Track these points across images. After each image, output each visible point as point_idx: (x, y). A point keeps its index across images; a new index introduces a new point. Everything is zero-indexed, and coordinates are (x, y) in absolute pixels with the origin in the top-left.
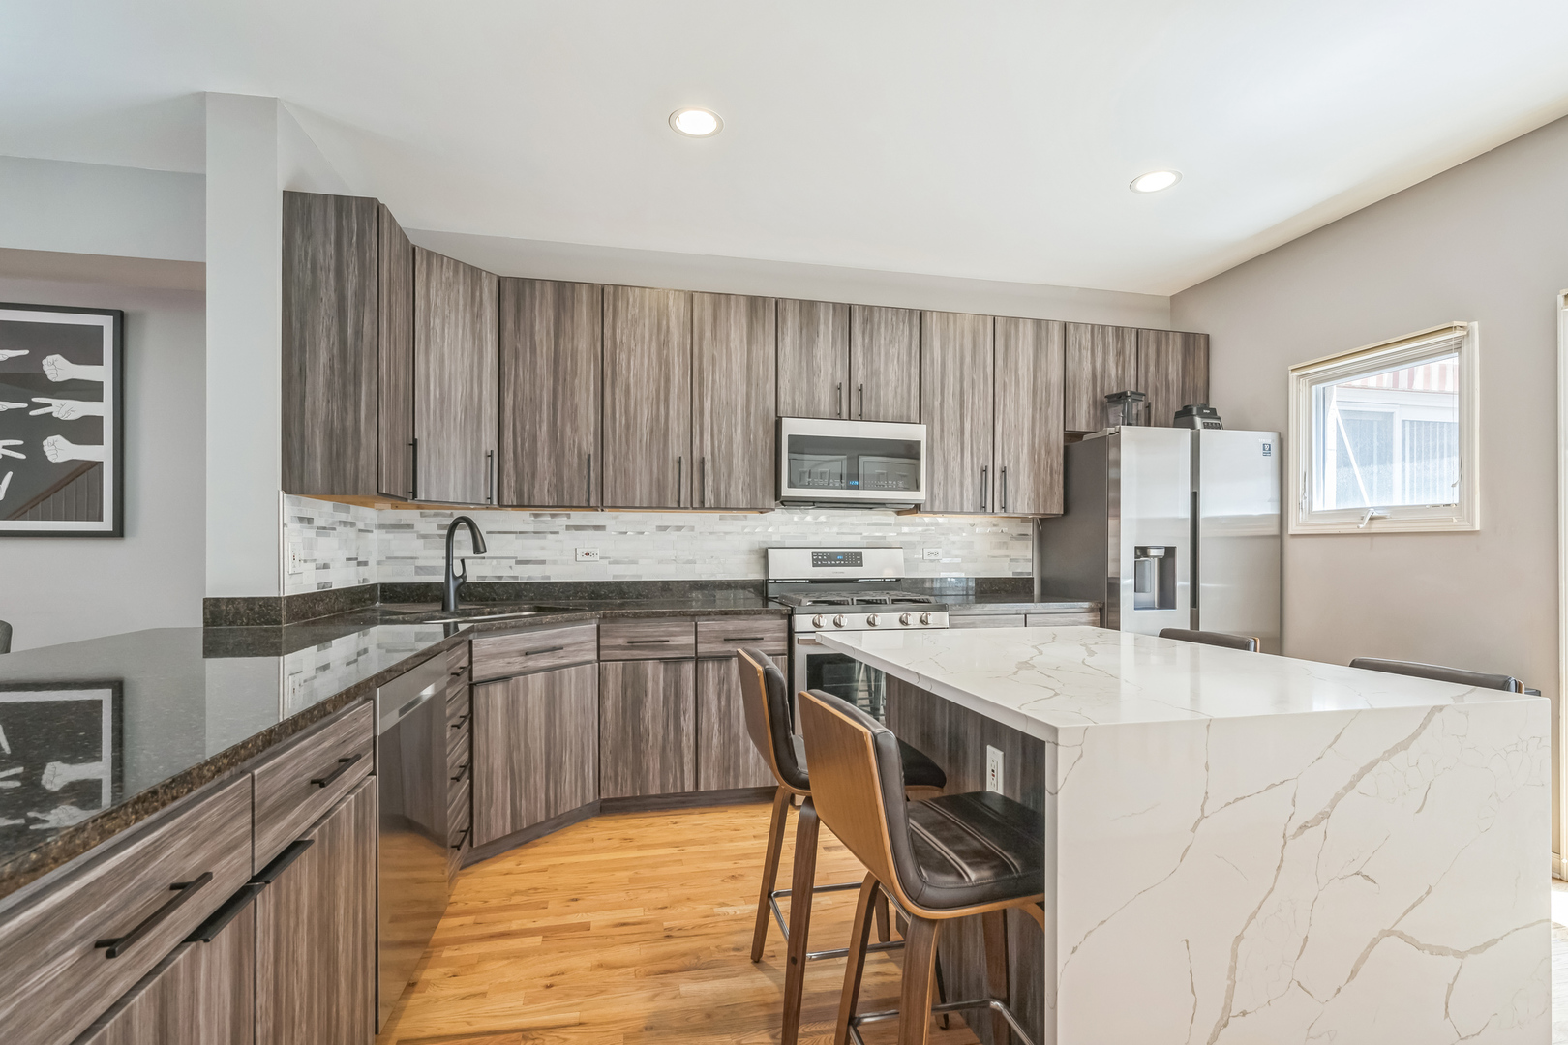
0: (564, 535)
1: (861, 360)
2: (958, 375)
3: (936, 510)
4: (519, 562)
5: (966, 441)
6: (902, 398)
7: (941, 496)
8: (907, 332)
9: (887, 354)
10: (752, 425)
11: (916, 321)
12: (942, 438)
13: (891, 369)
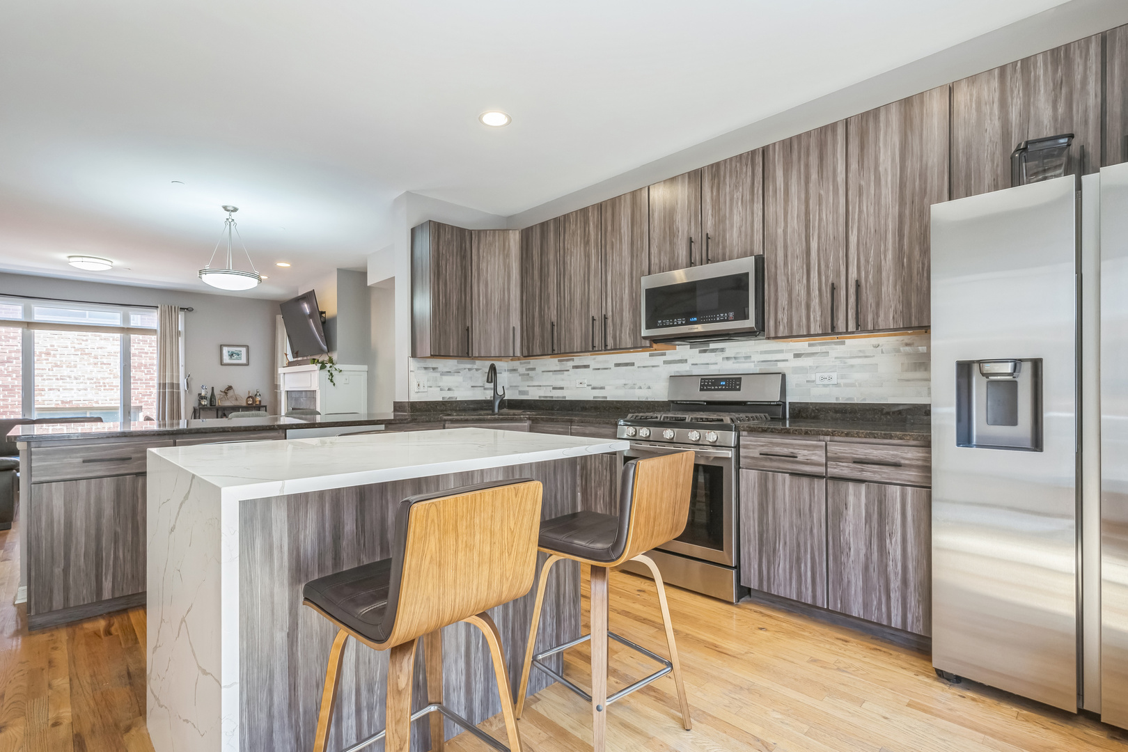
0: (572, 371)
1: (710, 212)
2: (803, 196)
3: (780, 335)
4: (554, 388)
5: (812, 262)
6: (746, 236)
7: (785, 321)
8: (749, 173)
9: (732, 199)
10: (634, 286)
11: (759, 160)
12: (786, 264)
13: (735, 211)
